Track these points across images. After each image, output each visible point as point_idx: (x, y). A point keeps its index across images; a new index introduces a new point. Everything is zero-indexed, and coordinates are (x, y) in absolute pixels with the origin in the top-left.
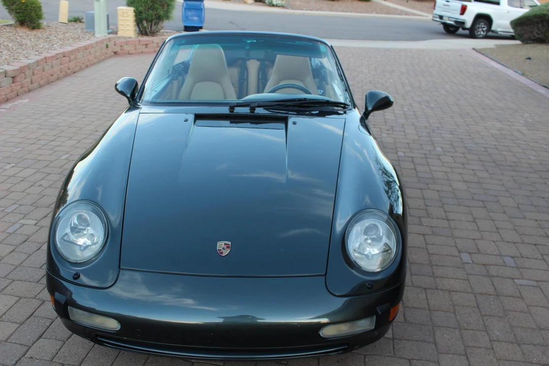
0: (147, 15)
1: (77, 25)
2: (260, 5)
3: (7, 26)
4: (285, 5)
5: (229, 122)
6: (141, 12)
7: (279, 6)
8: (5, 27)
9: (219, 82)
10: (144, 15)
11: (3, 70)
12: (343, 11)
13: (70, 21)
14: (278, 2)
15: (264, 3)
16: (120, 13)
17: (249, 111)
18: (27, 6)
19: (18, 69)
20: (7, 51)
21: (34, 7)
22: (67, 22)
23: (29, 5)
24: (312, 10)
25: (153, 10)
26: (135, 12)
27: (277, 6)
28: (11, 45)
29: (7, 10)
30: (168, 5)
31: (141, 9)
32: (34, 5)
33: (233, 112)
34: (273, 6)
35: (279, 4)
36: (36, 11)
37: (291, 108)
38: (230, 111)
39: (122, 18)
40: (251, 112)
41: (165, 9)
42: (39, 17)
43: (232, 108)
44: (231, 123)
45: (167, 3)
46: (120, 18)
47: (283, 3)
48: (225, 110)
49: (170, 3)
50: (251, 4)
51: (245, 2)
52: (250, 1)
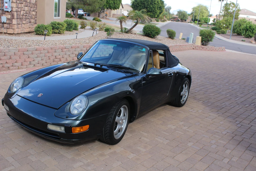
0: (205, 40)
6: (203, 38)
13: (182, 39)
16: (197, 38)
25: (207, 38)
30: (212, 37)
36: (174, 34)
42: (175, 36)
50: (254, 44)
51: (251, 43)
52: (254, 42)
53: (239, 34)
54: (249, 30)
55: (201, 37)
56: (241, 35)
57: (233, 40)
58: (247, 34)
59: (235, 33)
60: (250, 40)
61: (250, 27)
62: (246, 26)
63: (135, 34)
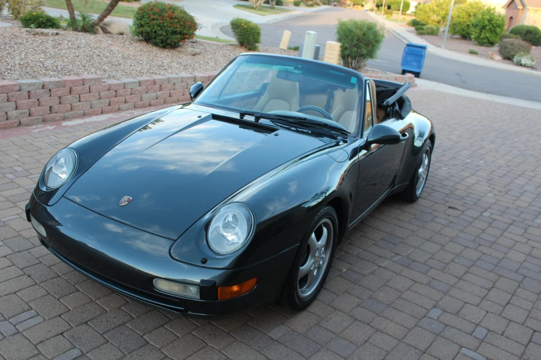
0: (351, 52)
1: (294, 53)
2: (507, 63)
3: (230, 45)
4: (535, 67)
5: (238, 126)
6: (346, 49)
7: (528, 67)
8: (228, 46)
9: (288, 102)
10: (347, 52)
11: (193, 76)
13: (289, 48)
14: (527, 62)
15: (513, 61)
16: (327, 47)
17: (254, 120)
18: (247, 31)
20: (213, 63)
21: (253, 32)
22: (285, 49)
23: (249, 30)
25: (358, 48)
26: (341, 47)
27: (525, 66)
28: (221, 59)
29: (233, 33)
30: (373, 46)
31: (347, 45)
32: (253, 31)
33: (242, 118)
34: (521, 65)
35: (528, 64)
36: (254, 35)
37: (293, 125)
38: (241, 118)
39: (329, 51)
40: (256, 121)
41: (370, 49)
42: (257, 41)
43: (243, 115)
44: (240, 127)
45: (372, 43)
46: (327, 51)
47: (533, 63)
48: (237, 116)
50: (498, 61)
51: (492, 58)
52: (498, 57)
53: (465, 37)
54: (487, 28)
55: (339, 44)
56: (470, 39)
57: (450, 50)
58: (482, 37)
59: (456, 33)
60: (490, 53)
61: (490, 21)
62: (483, 18)
63: (122, 34)
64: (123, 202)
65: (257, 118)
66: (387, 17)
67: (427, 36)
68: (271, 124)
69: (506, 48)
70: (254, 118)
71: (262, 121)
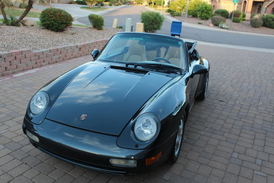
0: (149, 27)
1: (119, 30)
2: (216, 28)
3: (89, 28)
4: (229, 28)
5: (125, 71)
6: (146, 26)
7: (226, 29)
8: (88, 28)
9: (141, 56)
10: (148, 27)
11: (76, 45)
12: (259, 33)
13: (117, 27)
14: (225, 27)
15: (218, 26)
16: (137, 25)
17: (134, 67)
18: (97, 20)
19: (82, 45)
20: (83, 38)
21: (100, 21)
22: (115, 28)
23: (98, 20)
24: (242, 32)
25: (152, 25)
26: (144, 25)
27: (224, 28)
28: (86, 35)
29: (90, 22)
30: (159, 24)
31: (147, 24)
32: (100, 20)
33: (127, 67)
34: (223, 28)
35: (226, 27)
36: (101, 22)
37: (154, 68)
38: (126, 66)
39: (138, 28)
40: (135, 68)
41: (158, 25)
42: (102, 25)
43: (127, 65)
44: (126, 71)
45: (159, 22)
46: (137, 27)
47: (228, 27)
48: (124, 66)
49: (160, 22)
50: (212, 27)
51: (209, 26)
52: (212, 25)
53: (194, 16)
54: (205, 11)
55: (143, 24)
56: (197, 17)
57: (189, 23)
58: (203, 16)
59: (190, 14)
60: (208, 23)
61: (205, 8)
62: (202, 7)
63: (33, 26)
64: (83, 118)
65: (136, 66)
66: (155, 9)
67: (176, 17)
68: (143, 68)
69: (215, 20)
70: (134, 66)
71: (138, 67)
